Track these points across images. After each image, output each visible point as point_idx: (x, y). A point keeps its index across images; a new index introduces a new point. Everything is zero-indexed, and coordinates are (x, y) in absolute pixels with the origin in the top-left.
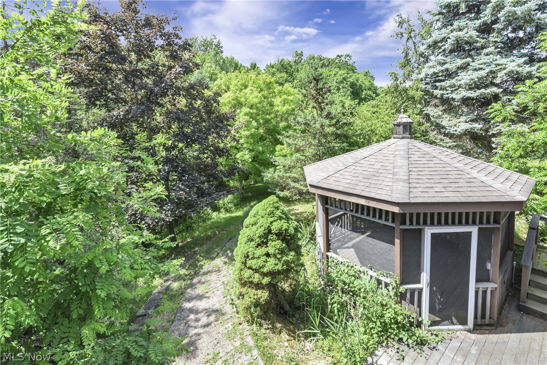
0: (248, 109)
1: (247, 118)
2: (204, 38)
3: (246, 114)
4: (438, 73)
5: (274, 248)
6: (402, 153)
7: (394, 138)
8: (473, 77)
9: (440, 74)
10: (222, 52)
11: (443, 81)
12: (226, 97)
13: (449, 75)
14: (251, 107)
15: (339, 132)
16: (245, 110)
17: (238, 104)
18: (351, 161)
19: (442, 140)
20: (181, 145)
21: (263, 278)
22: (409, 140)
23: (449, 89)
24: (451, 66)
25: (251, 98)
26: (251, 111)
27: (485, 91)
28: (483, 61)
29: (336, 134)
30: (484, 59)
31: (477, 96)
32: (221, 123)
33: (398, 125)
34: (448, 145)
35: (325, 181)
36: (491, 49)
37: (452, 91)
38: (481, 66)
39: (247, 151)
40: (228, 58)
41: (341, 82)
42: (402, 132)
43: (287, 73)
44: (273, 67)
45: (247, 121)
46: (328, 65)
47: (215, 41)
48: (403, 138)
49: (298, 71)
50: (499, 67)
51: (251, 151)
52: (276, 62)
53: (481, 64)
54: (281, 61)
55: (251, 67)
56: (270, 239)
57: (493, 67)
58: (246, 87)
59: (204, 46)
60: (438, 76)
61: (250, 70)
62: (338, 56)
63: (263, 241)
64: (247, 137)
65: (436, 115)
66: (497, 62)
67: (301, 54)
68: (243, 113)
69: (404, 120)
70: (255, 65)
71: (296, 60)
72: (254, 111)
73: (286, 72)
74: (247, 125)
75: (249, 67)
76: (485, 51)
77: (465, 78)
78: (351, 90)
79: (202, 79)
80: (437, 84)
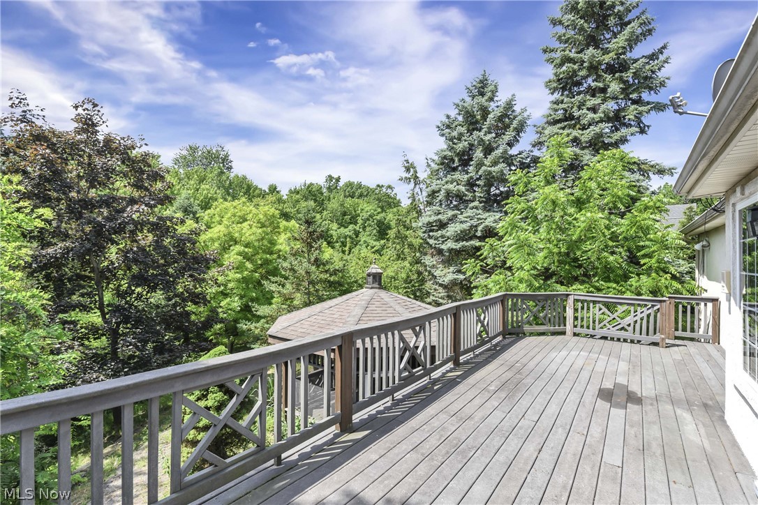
0: (243, 247)
1: (240, 258)
2: (209, 148)
3: (239, 254)
4: (433, 223)
5: (214, 401)
6: (363, 302)
7: (366, 288)
8: (456, 229)
9: (434, 224)
10: (230, 168)
11: (437, 231)
12: (215, 232)
13: (442, 225)
14: (247, 246)
15: (332, 279)
16: (238, 248)
17: (230, 241)
18: (318, 310)
19: (435, 290)
20: (139, 290)
21: (199, 434)
22: (377, 290)
23: (440, 239)
24: (443, 217)
25: (247, 235)
26: (246, 250)
27: (467, 244)
28: (468, 214)
29: (329, 281)
30: (469, 212)
31: (460, 248)
32: (200, 264)
33: (369, 275)
34: (440, 295)
35: (283, 331)
36: (476, 203)
37: (443, 242)
38: (466, 219)
39: (237, 298)
40: (238, 177)
41: (368, 219)
42: (371, 282)
43: (315, 201)
44: (298, 193)
45: (241, 262)
46: (367, 195)
47: (222, 153)
48: (372, 288)
49: (329, 200)
50: (480, 221)
51: (241, 297)
52: (303, 187)
53: (467, 217)
54: (309, 187)
55: (270, 190)
56: (211, 391)
57: (474, 222)
58: (245, 220)
59: (207, 159)
60: (432, 226)
61: (268, 194)
62: (378, 186)
63: (203, 394)
64: (238, 281)
65: (431, 264)
66: (479, 216)
67: (338, 180)
68: (235, 251)
69: (374, 271)
70: (276, 188)
71: (329, 186)
72: (250, 250)
73: (314, 199)
74: (240, 268)
75: (267, 191)
76: (472, 205)
77: (452, 229)
78: (378, 229)
79: (189, 206)
80: (431, 234)
